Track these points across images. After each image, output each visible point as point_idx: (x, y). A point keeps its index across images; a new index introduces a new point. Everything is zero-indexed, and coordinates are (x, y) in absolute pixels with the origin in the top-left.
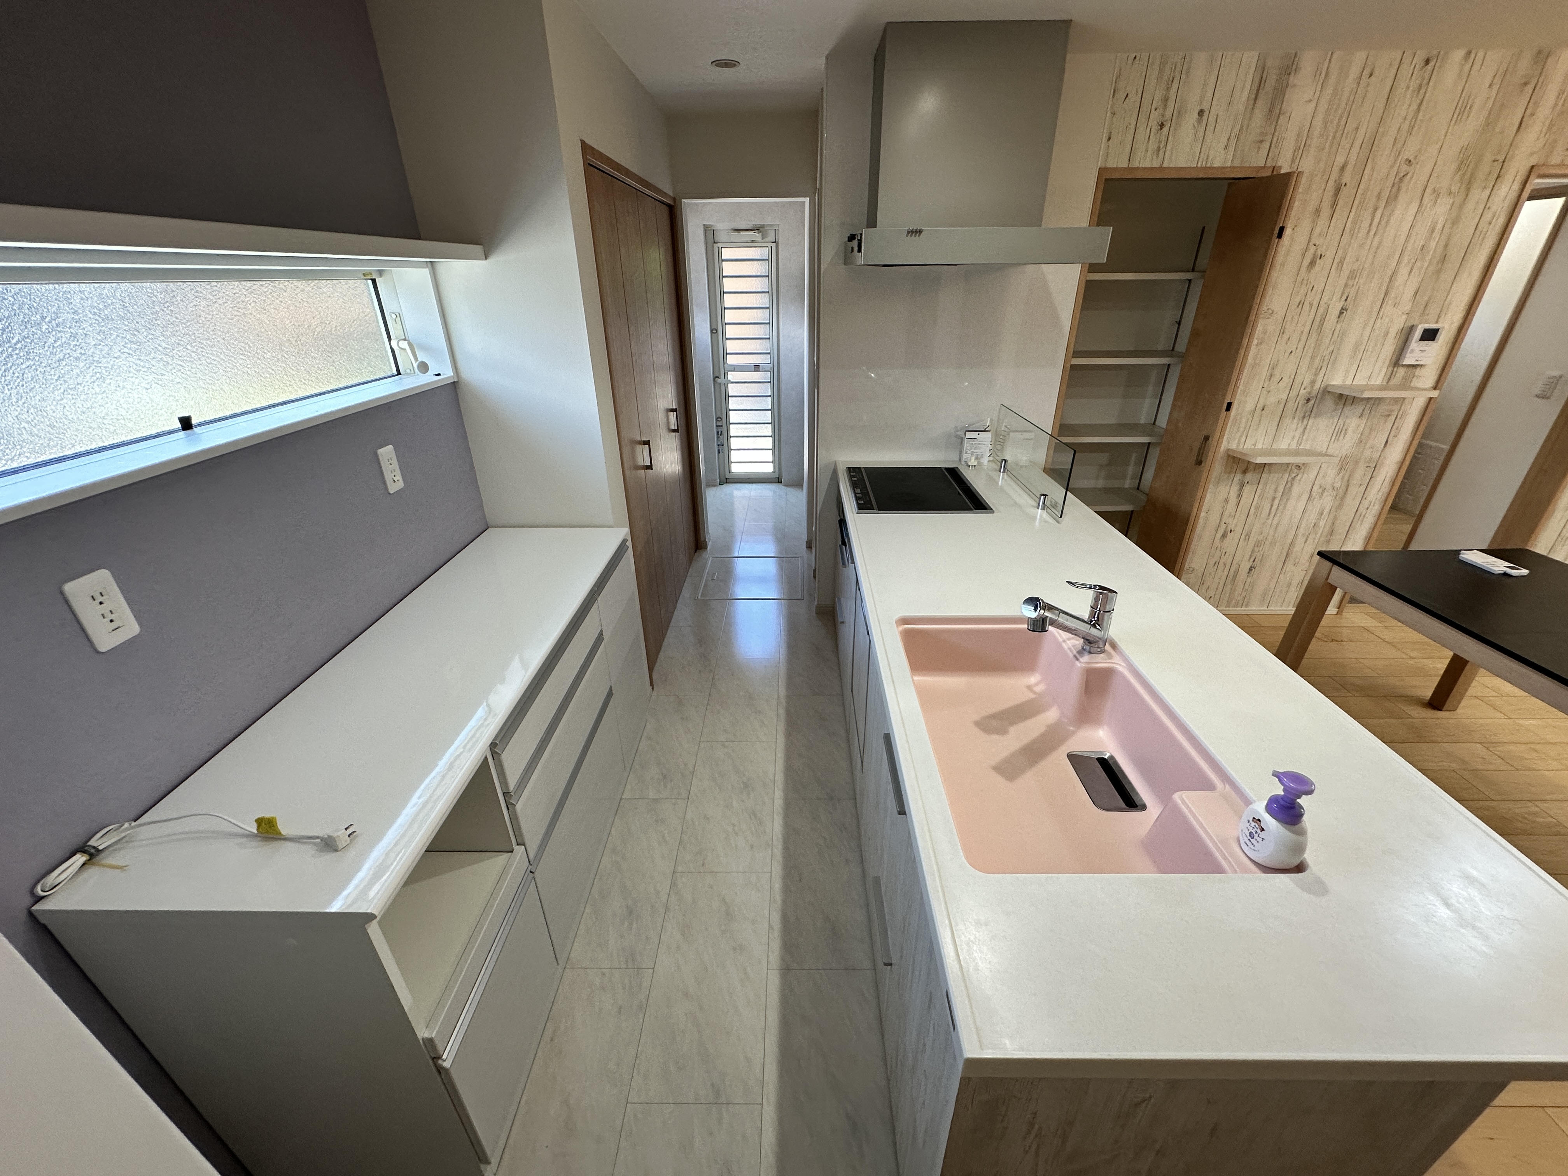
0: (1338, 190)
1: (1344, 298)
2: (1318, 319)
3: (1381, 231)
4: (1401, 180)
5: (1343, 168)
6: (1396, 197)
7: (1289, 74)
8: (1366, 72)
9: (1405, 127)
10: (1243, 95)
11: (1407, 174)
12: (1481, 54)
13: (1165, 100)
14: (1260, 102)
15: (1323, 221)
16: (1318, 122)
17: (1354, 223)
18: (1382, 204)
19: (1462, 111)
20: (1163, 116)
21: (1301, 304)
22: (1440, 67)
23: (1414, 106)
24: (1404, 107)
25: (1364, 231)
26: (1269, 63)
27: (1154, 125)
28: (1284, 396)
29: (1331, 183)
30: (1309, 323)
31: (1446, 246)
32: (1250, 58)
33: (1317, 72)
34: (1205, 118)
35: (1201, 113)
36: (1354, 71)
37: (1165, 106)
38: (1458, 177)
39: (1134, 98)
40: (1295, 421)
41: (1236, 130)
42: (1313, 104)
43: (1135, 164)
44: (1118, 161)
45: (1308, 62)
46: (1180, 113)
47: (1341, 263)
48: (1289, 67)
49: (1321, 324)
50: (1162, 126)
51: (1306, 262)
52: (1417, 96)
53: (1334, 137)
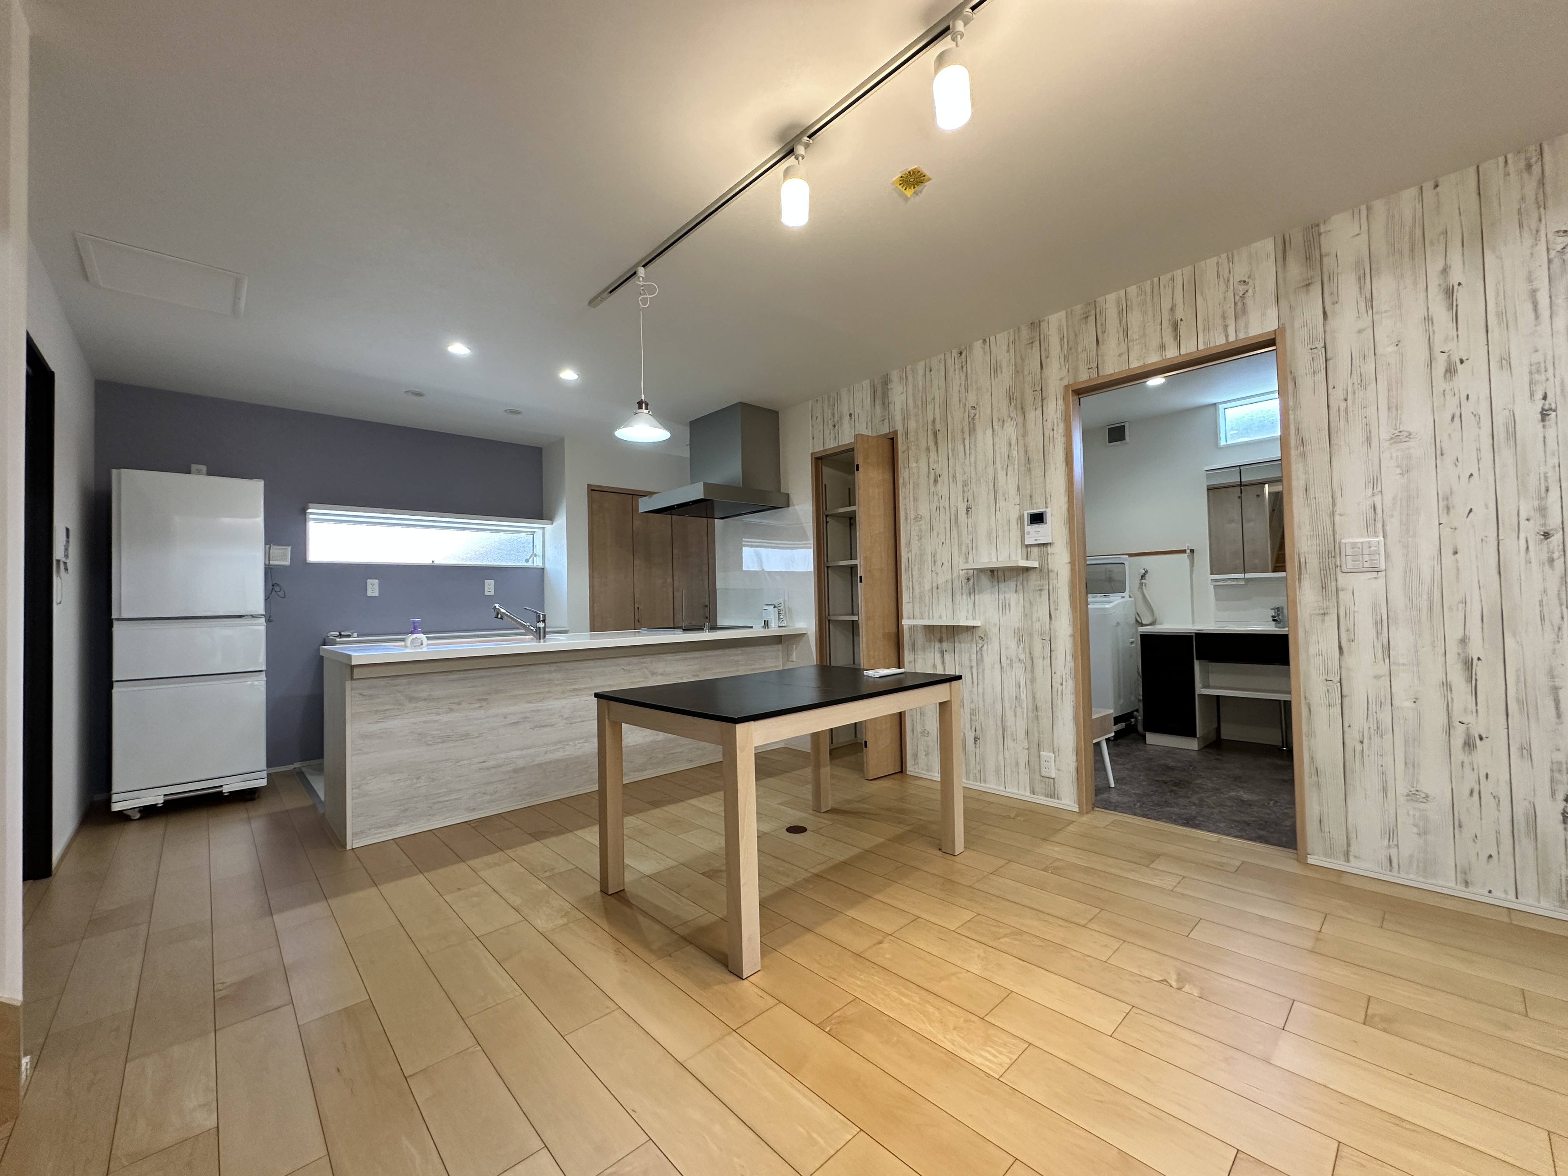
0: (935, 434)
1: (966, 500)
2: (953, 517)
3: (973, 451)
4: (973, 419)
5: (934, 422)
6: (974, 430)
7: (887, 384)
8: (928, 370)
9: (963, 389)
10: (868, 401)
11: (976, 414)
12: (992, 338)
13: (833, 414)
14: (877, 402)
15: (933, 455)
16: (910, 402)
17: (953, 450)
18: (967, 436)
19: (996, 369)
20: (834, 421)
21: (938, 508)
22: (970, 352)
23: (963, 378)
24: (957, 379)
25: (961, 454)
26: (876, 381)
27: (832, 428)
28: (950, 577)
29: (930, 433)
30: (948, 521)
31: (1026, 452)
32: (866, 383)
33: (901, 379)
34: (853, 417)
35: (850, 415)
36: (921, 372)
37: (834, 417)
38: (1012, 408)
39: (820, 417)
40: (964, 596)
41: (869, 418)
42: (905, 394)
43: (827, 447)
44: (819, 448)
45: (895, 375)
46: (841, 418)
47: (954, 477)
48: (886, 381)
49: (957, 520)
50: (834, 426)
51: (932, 481)
52: (963, 371)
53: (922, 406)
